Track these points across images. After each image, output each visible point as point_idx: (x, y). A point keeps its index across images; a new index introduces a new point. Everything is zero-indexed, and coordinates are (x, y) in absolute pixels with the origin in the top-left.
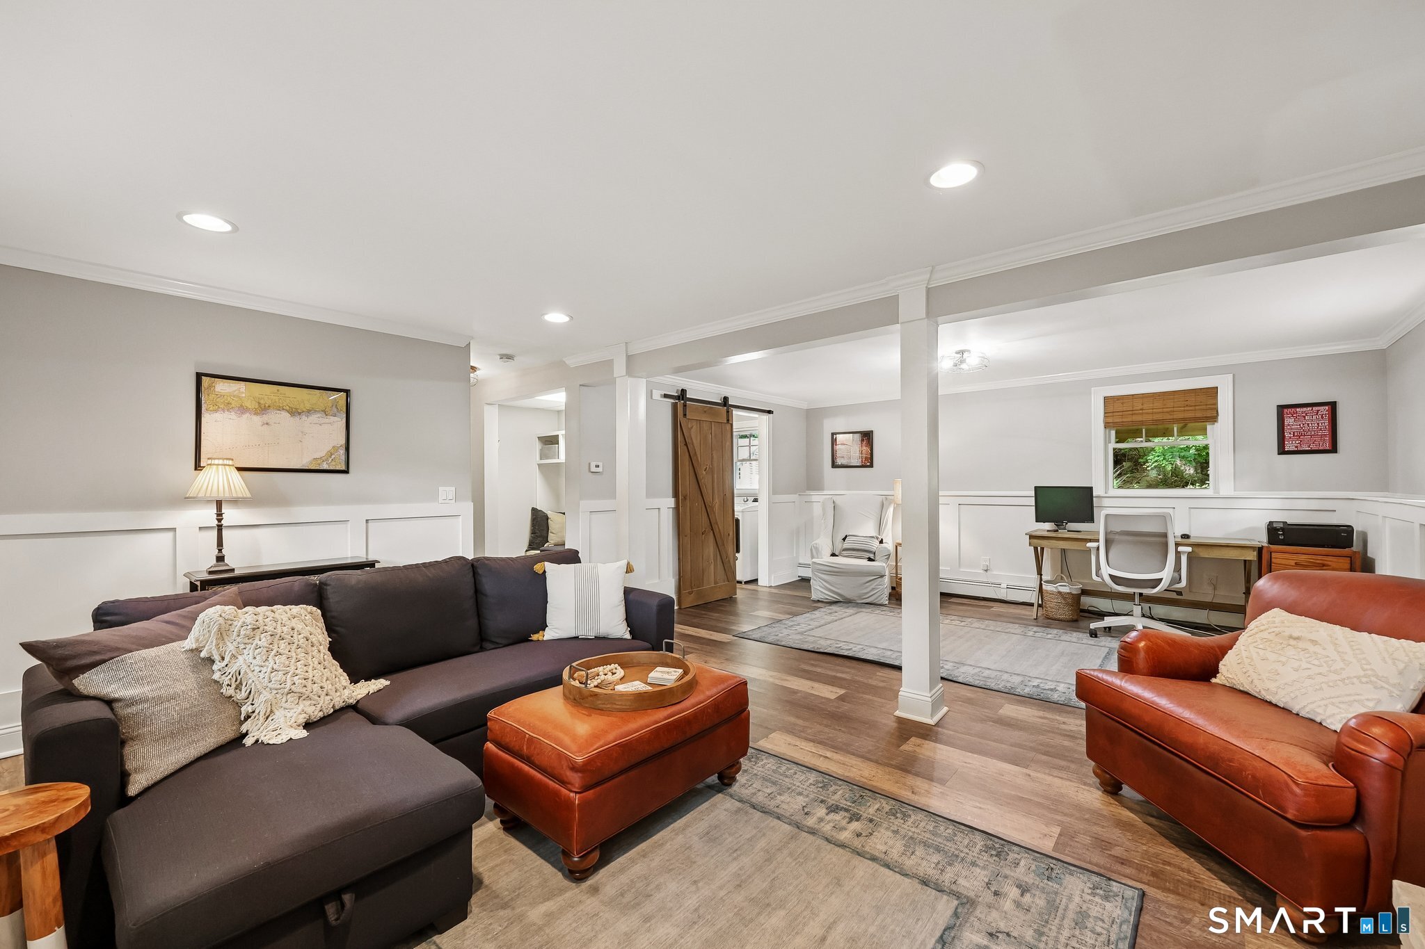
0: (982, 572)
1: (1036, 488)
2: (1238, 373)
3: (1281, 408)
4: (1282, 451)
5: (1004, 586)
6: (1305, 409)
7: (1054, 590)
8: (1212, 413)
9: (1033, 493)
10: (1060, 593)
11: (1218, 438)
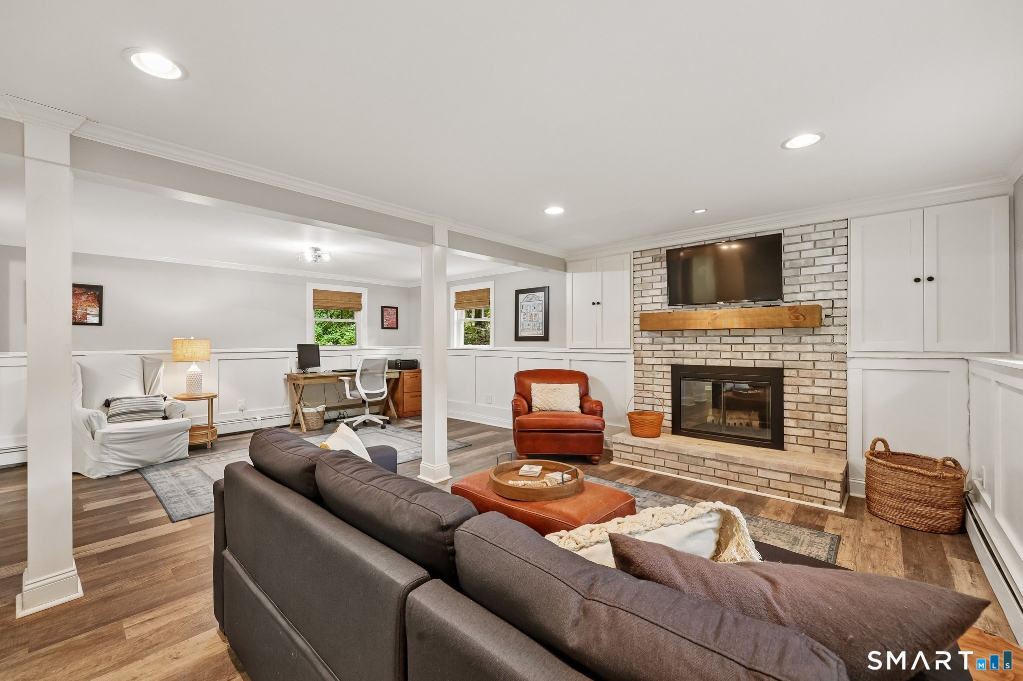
0: (239, 412)
1: (299, 346)
2: (372, 288)
3: (383, 308)
4: (383, 328)
5: (259, 418)
6: (389, 309)
7: (315, 411)
8: (359, 307)
9: (296, 349)
10: (318, 412)
11: (360, 318)
